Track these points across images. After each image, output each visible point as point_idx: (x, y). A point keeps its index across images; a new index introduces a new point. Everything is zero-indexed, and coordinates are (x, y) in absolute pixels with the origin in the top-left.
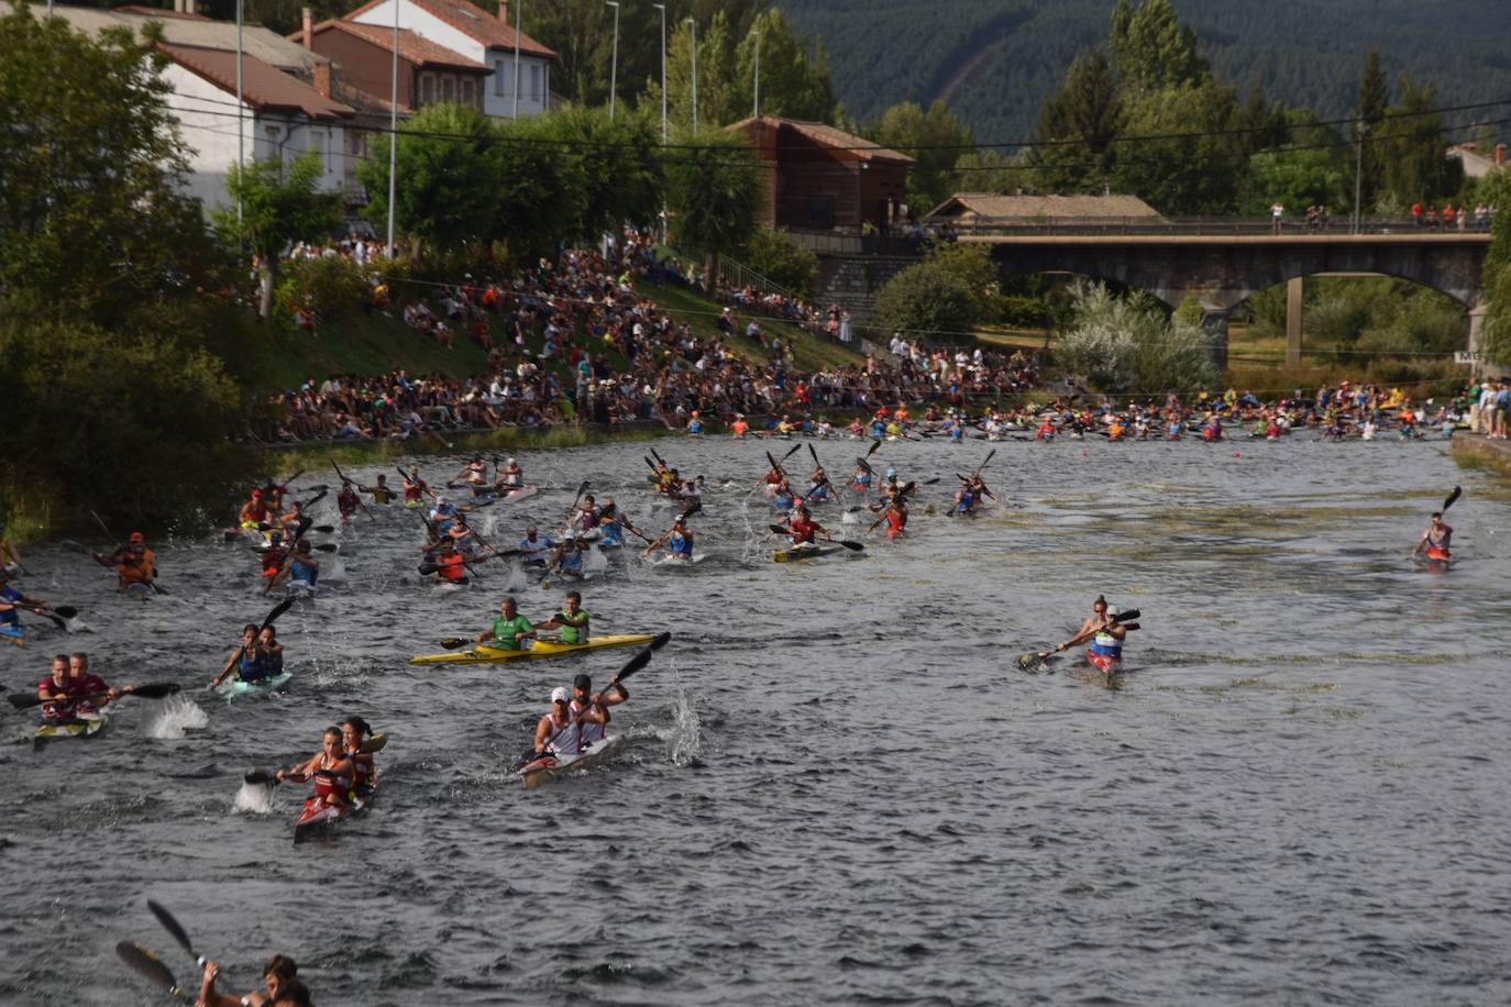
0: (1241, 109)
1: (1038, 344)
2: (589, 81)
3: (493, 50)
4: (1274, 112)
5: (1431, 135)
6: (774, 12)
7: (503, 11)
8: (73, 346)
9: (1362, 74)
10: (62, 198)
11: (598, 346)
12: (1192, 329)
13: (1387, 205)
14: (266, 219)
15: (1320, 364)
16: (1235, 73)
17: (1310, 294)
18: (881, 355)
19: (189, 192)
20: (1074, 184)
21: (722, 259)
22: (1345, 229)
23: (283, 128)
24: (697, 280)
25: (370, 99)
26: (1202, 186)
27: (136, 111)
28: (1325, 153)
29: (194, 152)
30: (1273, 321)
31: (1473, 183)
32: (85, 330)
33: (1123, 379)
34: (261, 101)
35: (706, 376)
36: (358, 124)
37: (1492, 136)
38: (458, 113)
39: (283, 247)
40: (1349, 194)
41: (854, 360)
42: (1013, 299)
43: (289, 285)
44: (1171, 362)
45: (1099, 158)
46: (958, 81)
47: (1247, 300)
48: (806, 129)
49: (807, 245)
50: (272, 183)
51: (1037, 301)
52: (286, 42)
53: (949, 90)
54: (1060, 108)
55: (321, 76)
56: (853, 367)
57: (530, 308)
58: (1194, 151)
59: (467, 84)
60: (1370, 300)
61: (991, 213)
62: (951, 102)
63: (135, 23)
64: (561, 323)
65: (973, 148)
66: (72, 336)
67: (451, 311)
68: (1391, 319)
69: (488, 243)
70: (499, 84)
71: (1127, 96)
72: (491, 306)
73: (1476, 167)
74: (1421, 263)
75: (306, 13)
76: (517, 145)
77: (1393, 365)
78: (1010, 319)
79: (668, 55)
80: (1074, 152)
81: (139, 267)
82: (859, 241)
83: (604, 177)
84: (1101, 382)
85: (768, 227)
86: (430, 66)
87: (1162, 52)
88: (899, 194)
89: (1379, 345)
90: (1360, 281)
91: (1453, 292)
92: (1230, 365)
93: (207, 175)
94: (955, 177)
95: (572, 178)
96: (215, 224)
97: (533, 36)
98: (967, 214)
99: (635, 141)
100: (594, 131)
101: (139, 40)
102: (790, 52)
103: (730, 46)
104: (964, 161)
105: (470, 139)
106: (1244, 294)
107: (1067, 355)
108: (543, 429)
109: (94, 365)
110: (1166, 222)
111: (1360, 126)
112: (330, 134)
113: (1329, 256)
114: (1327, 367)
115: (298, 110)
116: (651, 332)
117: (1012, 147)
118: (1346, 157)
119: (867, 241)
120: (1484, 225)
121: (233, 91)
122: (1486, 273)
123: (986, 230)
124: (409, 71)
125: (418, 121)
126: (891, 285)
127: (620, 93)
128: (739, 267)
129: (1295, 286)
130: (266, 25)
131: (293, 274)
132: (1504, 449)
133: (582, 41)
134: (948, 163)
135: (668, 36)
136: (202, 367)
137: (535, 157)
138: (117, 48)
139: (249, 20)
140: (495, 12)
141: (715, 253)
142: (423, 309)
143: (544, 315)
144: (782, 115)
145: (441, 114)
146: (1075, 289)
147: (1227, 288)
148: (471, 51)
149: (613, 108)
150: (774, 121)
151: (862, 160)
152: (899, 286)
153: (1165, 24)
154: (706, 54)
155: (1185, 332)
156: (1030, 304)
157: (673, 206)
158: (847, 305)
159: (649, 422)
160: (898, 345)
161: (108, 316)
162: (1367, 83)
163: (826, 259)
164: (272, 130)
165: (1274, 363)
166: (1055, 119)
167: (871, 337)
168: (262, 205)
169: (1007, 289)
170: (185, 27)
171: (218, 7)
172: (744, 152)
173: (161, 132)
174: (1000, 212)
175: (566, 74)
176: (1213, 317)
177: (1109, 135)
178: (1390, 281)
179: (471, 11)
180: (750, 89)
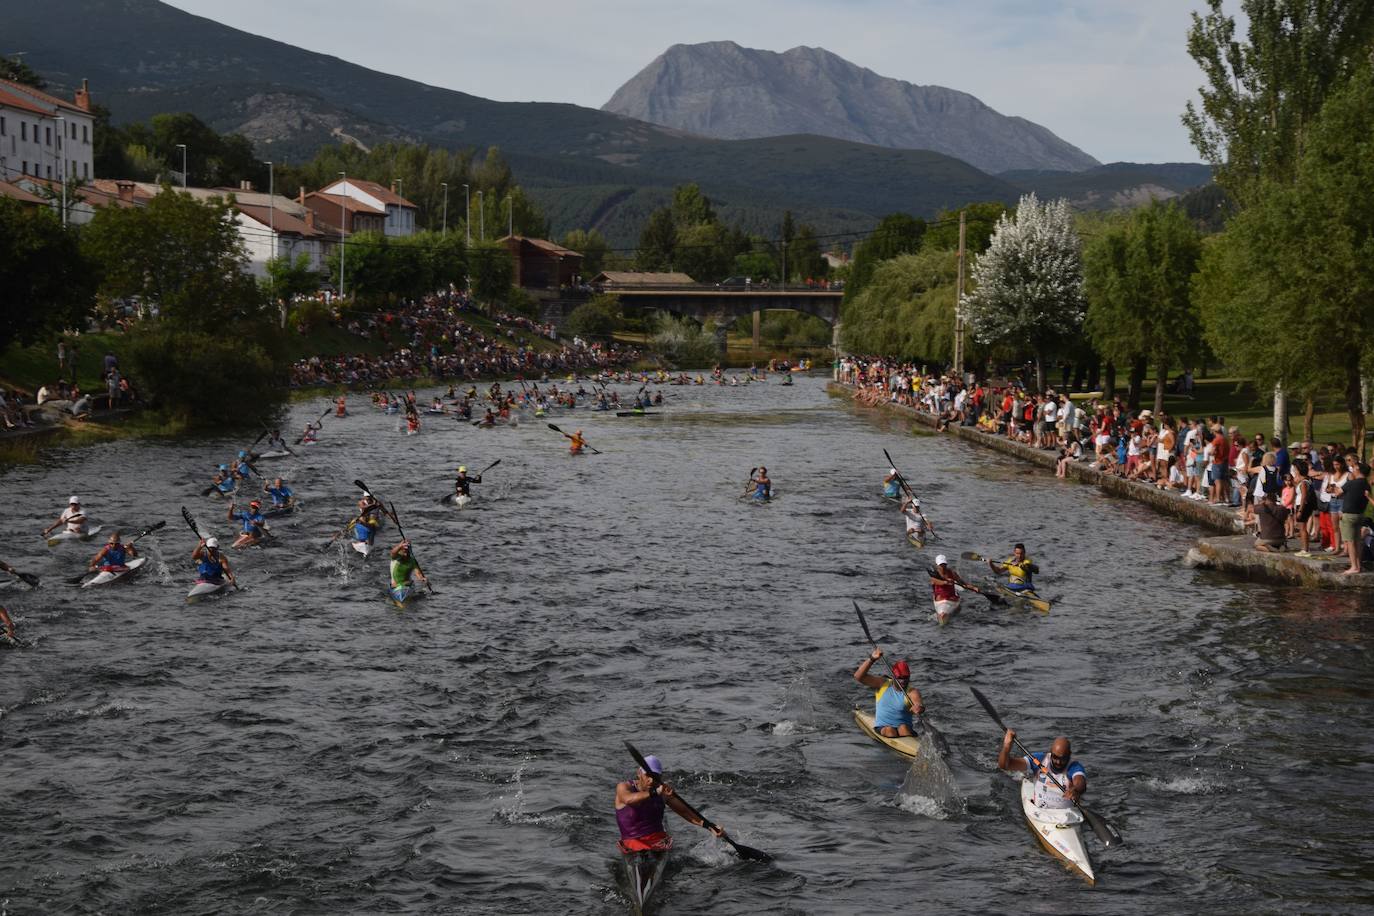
0: (731, 234)
1: (641, 340)
2: (434, 220)
3: (388, 205)
4: (745, 236)
5: (814, 248)
6: (517, 187)
7: (393, 187)
8: (196, 342)
9: (783, 220)
10: (191, 275)
11: (439, 341)
12: (711, 334)
13: (796, 279)
14: (285, 283)
15: (769, 350)
16: (727, 219)
17: (763, 319)
18: (569, 345)
19: (249, 271)
20: (656, 268)
21: (496, 300)
22: (778, 290)
23: (291, 241)
24: (484, 310)
25: (331, 228)
26: (715, 269)
27: (225, 234)
28: (768, 255)
29: (251, 253)
30: (746, 330)
31: (833, 270)
32: (201, 335)
33: (680, 357)
34: (282, 229)
35: (489, 355)
36: (326, 240)
37: (841, 249)
38: (373, 234)
39: (292, 296)
40: (780, 276)
41: (557, 347)
42: (630, 320)
43: (295, 314)
44: (701, 349)
45: (667, 256)
46: (603, 220)
47: (735, 321)
48: (534, 242)
49: (535, 295)
50: (288, 267)
51: (640, 321)
52: (292, 202)
53: (598, 224)
54: (649, 233)
55: (309, 217)
56: (557, 351)
57: (408, 324)
58: (710, 253)
59: (377, 221)
60: (789, 321)
61: (620, 280)
62: (599, 230)
63: (224, 195)
64: (421, 331)
65: (610, 251)
66: (195, 338)
67: (370, 326)
68: (798, 331)
69: (387, 294)
70: (391, 221)
71: (678, 228)
72: (389, 323)
73: (834, 263)
74: (811, 305)
75: (302, 189)
76: (400, 249)
77: (800, 351)
78: (629, 329)
79: (470, 207)
80: (656, 253)
81: (226, 306)
82: (559, 293)
83: (442, 264)
84: (670, 357)
85: (516, 286)
86: (360, 213)
87: (694, 209)
88: (577, 272)
89: (794, 342)
90: (785, 313)
91: (826, 318)
92: (729, 351)
93: (257, 262)
94: (602, 264)
95: (427, 264)
96: (261, 286)
97: (407, 199)
98: (608, 281)
99: (455, 247)
100: (437, 243)
101: (225, 202)
102: (525, 207)
103: (497, 204)
104: (606, 257)
105: (379, 246)
106: (734, 318)
107: (655, 346)
108: (414, 379)
109: (205, 351)
110: (698, 285)
111: (784, 243)
112: (313, 244)
113: (771, 301)
114: (772, 351)
115: (298, 233)
116: (463, 334)
117: (627, 250)
118: (778, 257)
119: (562, 293)
120: (839, 289)
121: (268, 225)
122: (841, 308)
123: (617, 288)
124: (350, 215)
125: (355, 238)
126: (574, 313)
127: (448, 225)
128: (504, 305)
129: (756, 315)
130: (283, 194)
131: (297, 308)
133: (430, 202)
134: (599, 258)
135: (470, 199)
136: (256, 352)
137: (409, 255)
138: (215, 206)
139: (275, 193)
140: (390, 189)
141: (492, 297)
142: (357, 324)
143: (413, 328)
144: (523, 235)
145: (364, 235)
146: (657, 315)
147: (726, 315)
148: (379, 206)
149: (445, 233)
150: (519, 238)
151: (560, 256)
152: (578, 313)
153: (695, 197)
154: (486, 207)
155: (707, 335)
156: (637, 322)
157: (473, 277)
158: (553, 322)
159: (463, 376)
160: (577, 341)
161: (211, 329)
162: (786, 224)
163: (544, 301)
164: (286, 243)
165: (747, 349)
166: (647, 238)
167: (565, 337)
168: (282, 277)
169: (627, 315)
170: (246, 196)
171: (261, 187)
172: (505, 252)
173: (236, 244)
174: (623, 280)
175: (423, 216)
176: (720, 329)
177: (672, 246)
178: (798, 313)
179: (378, 188)
180: (507, 224)
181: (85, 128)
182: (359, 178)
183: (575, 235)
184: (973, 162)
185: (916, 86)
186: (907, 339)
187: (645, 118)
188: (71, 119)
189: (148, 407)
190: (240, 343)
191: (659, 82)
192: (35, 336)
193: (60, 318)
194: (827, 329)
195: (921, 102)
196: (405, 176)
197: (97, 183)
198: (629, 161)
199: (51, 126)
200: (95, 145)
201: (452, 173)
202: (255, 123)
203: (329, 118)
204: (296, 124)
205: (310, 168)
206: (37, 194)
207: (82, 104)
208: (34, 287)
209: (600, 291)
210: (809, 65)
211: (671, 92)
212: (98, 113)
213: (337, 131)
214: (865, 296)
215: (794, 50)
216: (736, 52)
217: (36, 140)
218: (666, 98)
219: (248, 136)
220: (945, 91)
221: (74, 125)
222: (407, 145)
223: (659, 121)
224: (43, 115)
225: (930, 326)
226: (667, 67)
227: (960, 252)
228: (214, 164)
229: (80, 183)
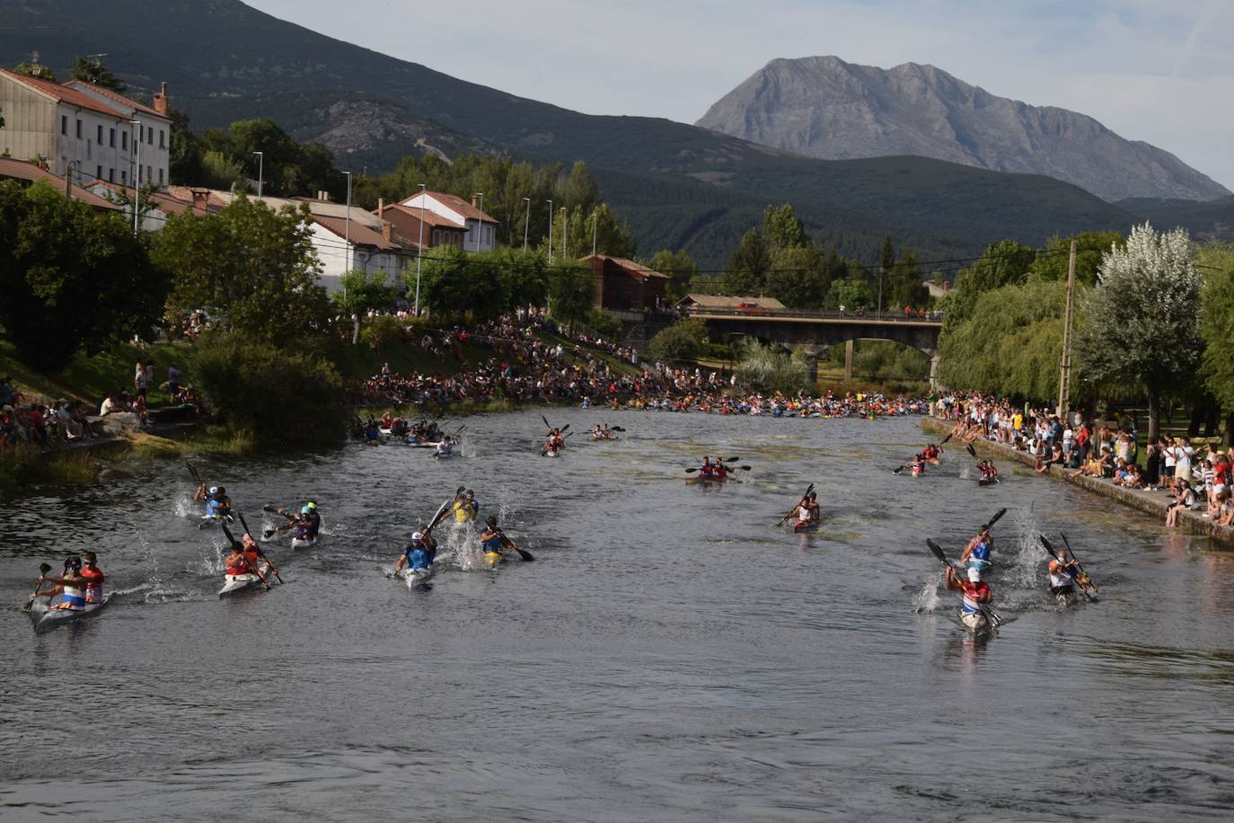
0: (825, 259)
1: (727, 367)
2: (515, 236)
3: (469, 220)
4: (841, 261)
5: (915, 275)
6: (604, 205)
7: (474, 201)
9: (883, 245)
12: (800, 363)
13: (895, 308)
14: (360, 298)
15: (861, 381)
16: (823, 243)
17: (857, 348)
18: (651, 370)
19: (319, 283)
20: (746, 292)
21: (576, 322)
22: (873, 318)
23: (367, 255)
24: (563, 332)
25: (409, 242)
26: (807, 294)
28: (866, 282)
29: (322, 264)
30: (839, 360)
31: (934, 299)
32: (269, 348)
33: (767, 386)
34: (357, 242)
36: (404, 254)
37: (942, 276)
40: (876, 303)
41: (638, 372)
42: (715, 345)
43: (369, 329)
44: (788, 377)
45: (757, 280)
46: (692, 241)
47: (827, 350)
48: (617, 261)
49: (617, 316)
51: (727, 347)
52: (370, 214)
54: (740, 255)
55: (386, 230)
56: (638, 376)
58: (803, 279)
59: (456, 236)
60: (884, 352)
61: (705, 304)
63: (298, 204)
65: (697, 273)
66: (263, 351)
67: (445, 344)
68: (894, 362)
70: (471, 236)
71: (771, 250)
72: (464, 342)
73: (935, 292)
74: (908, 336)
75: (380, 200)
76: (478, 264)
77: (895, 383)
78: (713, 355)
79: (553, 224)
80: (746, 276)
82: (642, 316)
83: (520, 282)
84: (756, 386)
85: (598, 307)
86: (438, 227)
87: (787, 230)
88: (662, 294)
89: (888, 374)
90: (881, 342)
91: (924, 350)
92: (818, 381)
94: (690, 286)
95: (504, 281)
97: (489, 214)
98: (695, 304)
99: (536, 264)
100: (515, 258)
101: (299, 212)
102: (611, 224)
104: (694, 279)
106: (826, 347)
108: (488, 401)
111: (881, 270)
112: (390, 258)
113: (866, 330)
114: (864, 383)
115: (374, 247)
116: (540, 355)
118: (875, 283)
119: (646, 315)
120: (938, 319)
121: (344, 237)
123: (703, 312)
124: (428, 228)
126: (657, 336)
127: (529, 242)
128: (584, 326)
129: (849, 344)
130: (361, 206)
131: (371, 325)
132: (946, 425)
133: (512, 217)
134: (686, 279)
135: (553, 216)
136: (325, 367)
137: (487, 271)
138: (289, 216)
139: (353, 204)
140: (470, 202)
141: (572, 319)
144: (606, 254)
145: (442, 250)
146: (744, 341)
147: (817, 344)
148: (458, 220)
149: (525, 249)
150: (603, 258)
151: (644, 277)
152: (660, 338)
153: (789, 218)
154: (570, 225)
155: (797, 363)
156: (723, 348)
157: (553, 296)
158: (635, 345)
159: (537, 398)
161: (279, 341)
162: (885, 249)
163: (627, 324)
164: (362, 256)
165: (839, 380)
166: (737, 260)
167: (647, 361)
168: (357, 292)
169: (712, 341)
170: (321, 207)
171: (338, 198)
172: (587, 271)
173: (308, 254)
174: (710, 303)
175: (503, 232)
176: (809, 357)
177: (763, 269)
178: (893, 344)
179: (459, 201)
180: (592, 242)
181: (162, 132)
182: (440, 191)
183: (664, 255)
184: (1090, 190)
185: (1031, 107)
186: (1009, 375)
187: (742, 135)
188: (148, 123)
189: (212, 423)
190: (308, 358)
191: (758, 97)
192: (101, 346)
193: (126, 327)
194: (924, 361)
195: (1035, 124)
196: (486, 190)
197: (172, 190)
198: (722, 180)
199: (128, 130)
200: (172, 151)
201: (535, 188)
202: (337, 132)
203: (412, 128)
204: (379, 134)
205: (391, 179)
206: (110, 200)
207: (159, 107)
208: (101, 296)
209: (684, 313)
210: (916, 82)
211: (769, 109)
212: (177, 119)
213: (421, 142)
214: (966, 328)
215: (901, 67)
216: (840, 68)
217: (112, 144)
218: (763, 115)
219: (328, 144)
220: (1063, 112)
221: (150, 129)
222: (491, 157)
223: (755, 138)
224: (120, 119)
225: (1035, 360)
226: (766, 81)
227: (1069, 283)
228: (290, 172)
229: (154, 190)
